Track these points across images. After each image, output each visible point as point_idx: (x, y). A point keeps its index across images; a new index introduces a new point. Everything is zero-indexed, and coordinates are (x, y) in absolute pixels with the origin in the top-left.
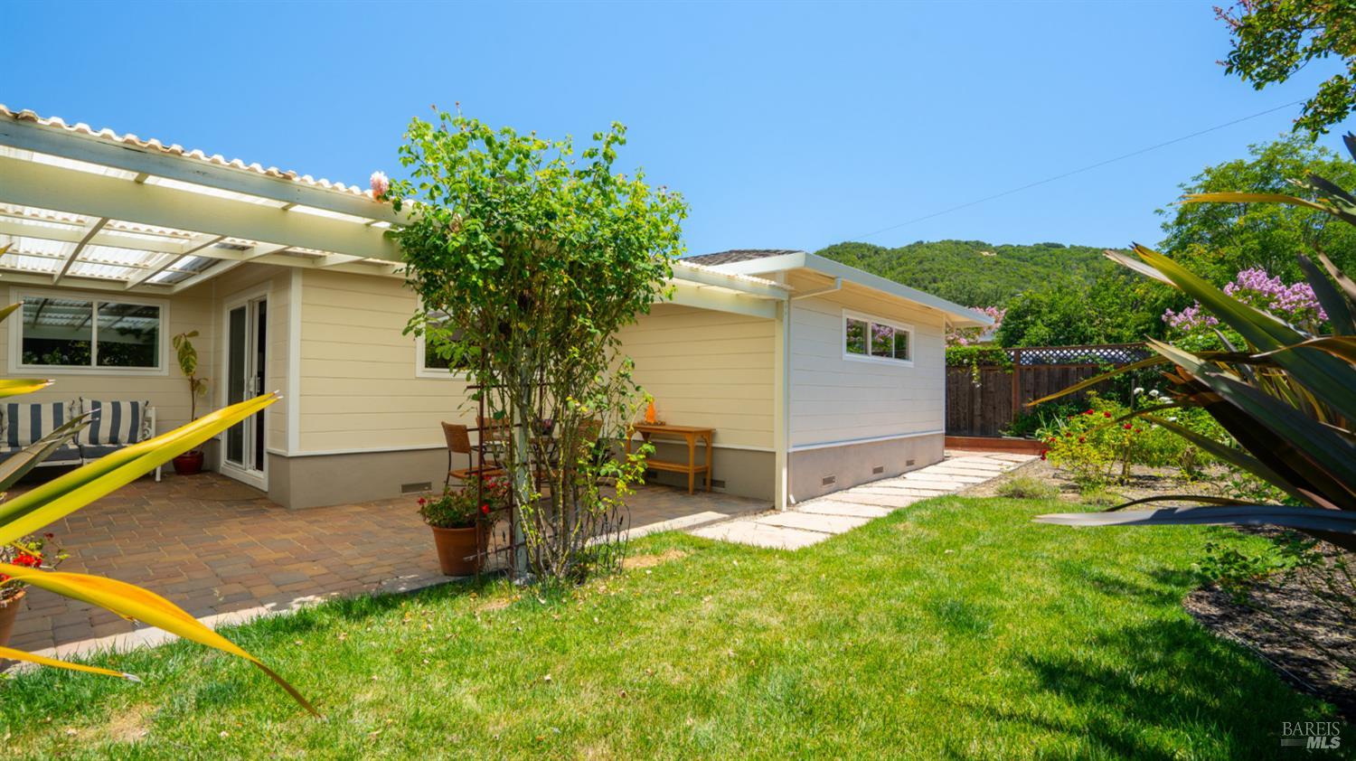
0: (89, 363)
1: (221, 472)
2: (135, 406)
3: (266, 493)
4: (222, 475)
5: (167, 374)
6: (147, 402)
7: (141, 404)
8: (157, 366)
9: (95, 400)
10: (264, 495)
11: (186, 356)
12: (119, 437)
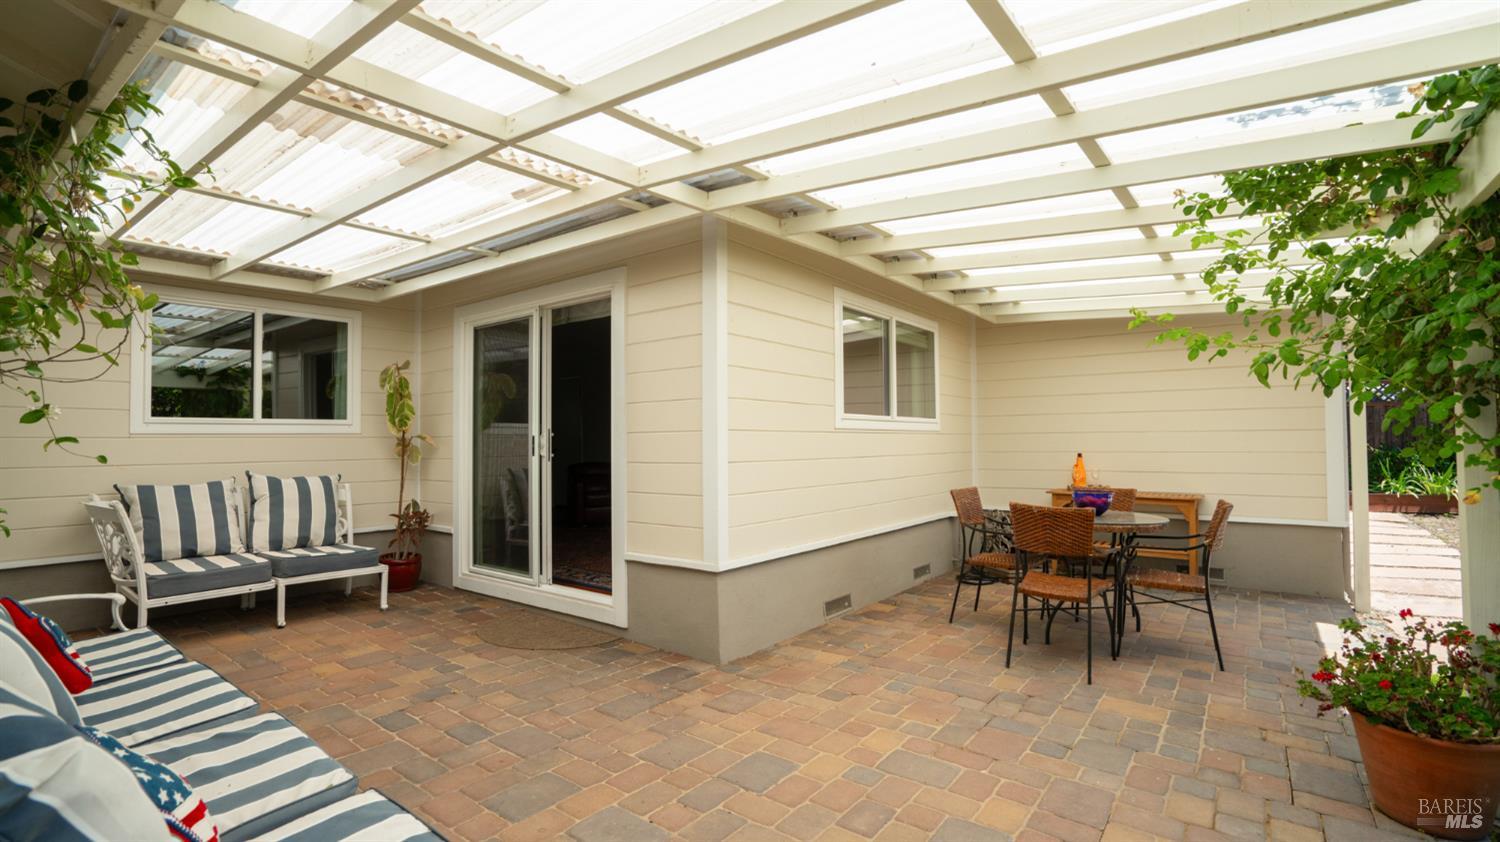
0: (249, 414)
1: (456, 583)
2: (326, 482)
3: (625, 629)
4: (457, 589)
5: (358, 431)
6: (340, 476)
7: (334, 479)
8: (345, 418)
9: (272, 475)
10: (620, 634)
11: (397, 401)
12: (312, 537)
